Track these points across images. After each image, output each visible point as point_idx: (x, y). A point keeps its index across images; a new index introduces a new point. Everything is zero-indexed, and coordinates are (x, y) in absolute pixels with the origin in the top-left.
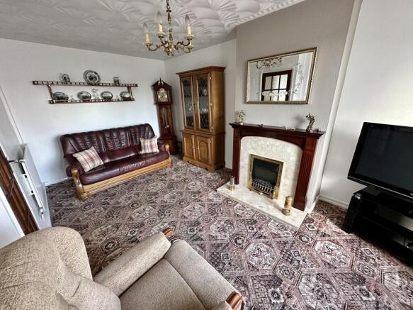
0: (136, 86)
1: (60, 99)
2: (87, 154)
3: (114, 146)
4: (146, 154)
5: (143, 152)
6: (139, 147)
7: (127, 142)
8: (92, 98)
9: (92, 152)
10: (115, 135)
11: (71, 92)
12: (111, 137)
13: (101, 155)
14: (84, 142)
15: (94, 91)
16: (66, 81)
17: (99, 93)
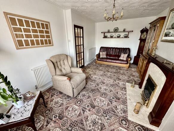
0: (132, 31)
1: (105, 37)
2: (103, 53)
3: (112, 54)
4: (121, 59)
5: (120, 58)
6: (120, 56)
7: (117, 53)
8: (114, 37)
9: (105, 53)
10: (114, 50)
11: (108, 35)
12: (113, 50)
13: (107, 55)
14: (105, 50)
15: (115, 34)
16: (109, 32)
17: (116, 35)
